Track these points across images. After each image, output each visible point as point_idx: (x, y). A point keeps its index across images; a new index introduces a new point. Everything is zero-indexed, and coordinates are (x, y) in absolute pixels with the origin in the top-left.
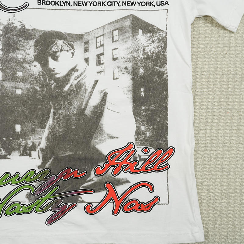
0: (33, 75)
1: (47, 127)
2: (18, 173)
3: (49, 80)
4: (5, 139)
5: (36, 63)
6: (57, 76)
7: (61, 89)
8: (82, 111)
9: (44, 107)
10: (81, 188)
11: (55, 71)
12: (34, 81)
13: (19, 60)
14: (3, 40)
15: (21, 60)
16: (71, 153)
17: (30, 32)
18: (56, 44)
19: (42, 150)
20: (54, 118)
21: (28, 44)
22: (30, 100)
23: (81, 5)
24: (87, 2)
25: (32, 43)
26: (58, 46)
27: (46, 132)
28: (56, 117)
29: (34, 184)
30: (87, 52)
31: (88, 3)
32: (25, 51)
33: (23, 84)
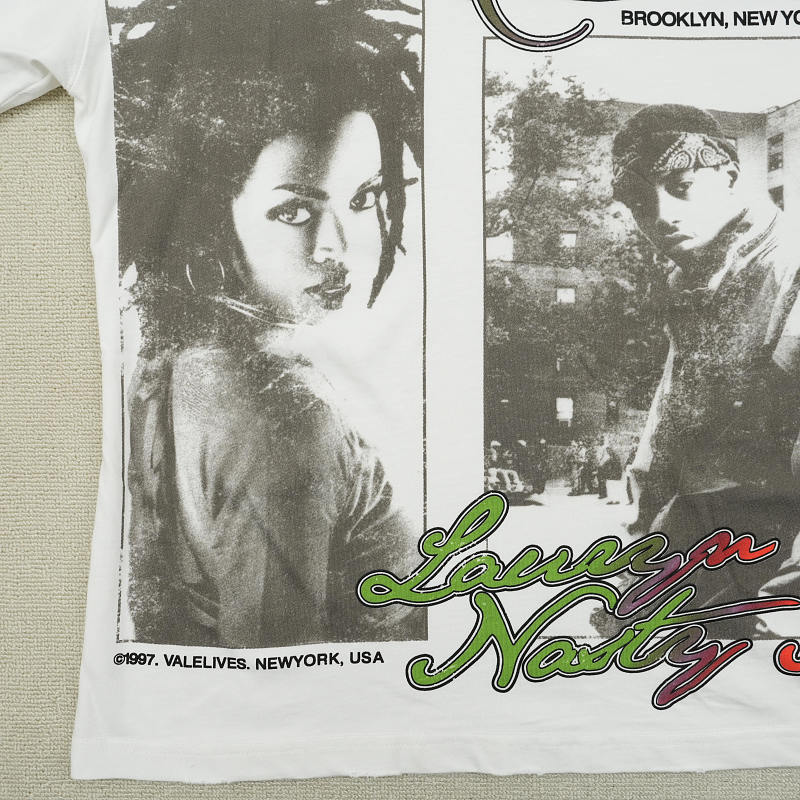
0: (611, 243)
1: (655, 403)
2: (565, 549)
3: (661, 258)
4: (523, 443)
5: (618, 207)
6: (686, 245)
7: (696, 286)
8: (762, 354)
9: (645, 343)
10: (761, 594)
11: (676, 230)
12: (612, 261)
13: (565, 199)
14: (515, 136)
15: (573, 198)
16: (733, 484)
17: (598, 109)
18: (680, 146)
19: (639, 475)
20: (675, 375)
21: (593, 147)
22: (602, 322)
23: (758, 24)
24: (776, 12)
25: (605, 143)
26: (686, 153)
27: (653, 419)
28: (682, 373)
29: (615, 581)
30: (777, 167)
31: (780, 15)
32: (583, 169)
33: (579, 271)
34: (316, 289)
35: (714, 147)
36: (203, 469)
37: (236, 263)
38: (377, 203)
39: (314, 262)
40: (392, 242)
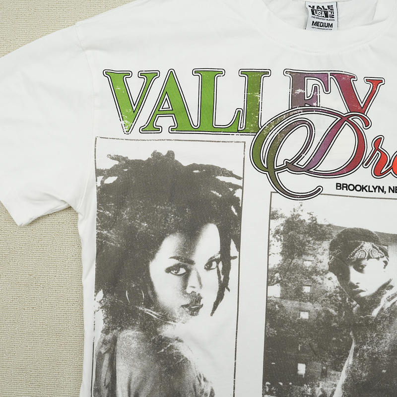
0: (327, 292)
1: (345, 368)
3: (350, 300)
4: (281, 384)
5: (331, 275)
6: (362, 295)
7: (366, 314)
9: (341, 340)
11: (358, 287)
12: (327, 300)
13: (306, 270)
14: (284, 239)
15: (310, 270)
17: (323, 229)
18: (361, 248)
20: (354, 356)
21: (320, 246)
22: (321, 328)
25: (326, 245)
26: (364, 251)
27: (343, 376)
28: (358, 355)
32: (315, 256)
33: (311, 304)
34: (186, 306)
35: (377, 249)
36: (129, 387)
37: (150, 292)
38: (217, 267)
39: (186, 293)
40: (223, 286)
